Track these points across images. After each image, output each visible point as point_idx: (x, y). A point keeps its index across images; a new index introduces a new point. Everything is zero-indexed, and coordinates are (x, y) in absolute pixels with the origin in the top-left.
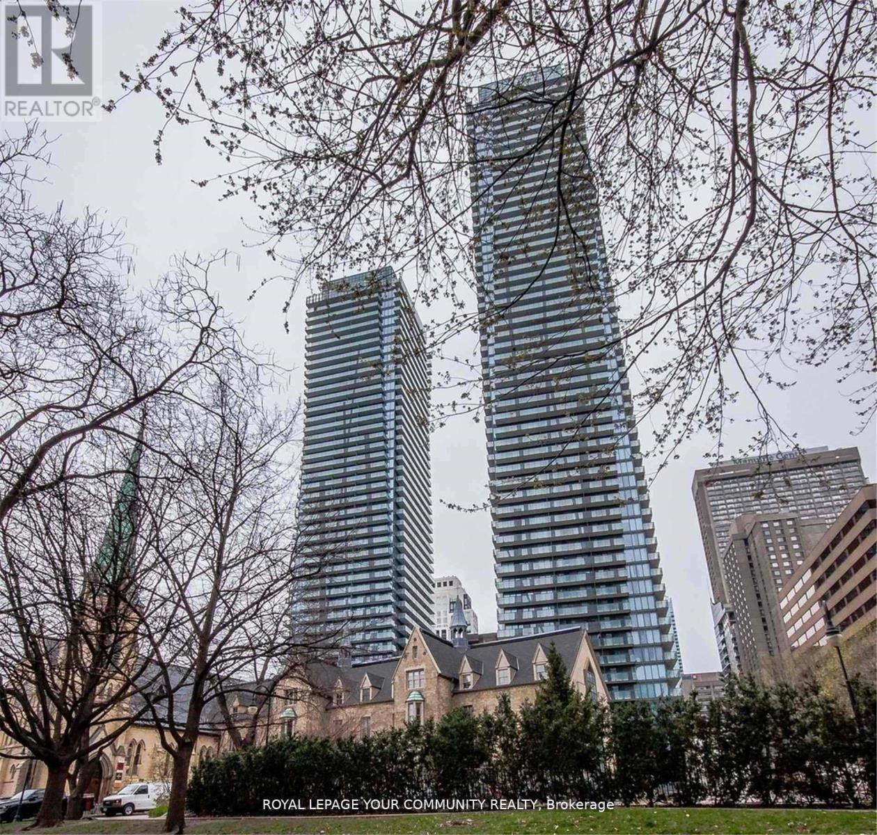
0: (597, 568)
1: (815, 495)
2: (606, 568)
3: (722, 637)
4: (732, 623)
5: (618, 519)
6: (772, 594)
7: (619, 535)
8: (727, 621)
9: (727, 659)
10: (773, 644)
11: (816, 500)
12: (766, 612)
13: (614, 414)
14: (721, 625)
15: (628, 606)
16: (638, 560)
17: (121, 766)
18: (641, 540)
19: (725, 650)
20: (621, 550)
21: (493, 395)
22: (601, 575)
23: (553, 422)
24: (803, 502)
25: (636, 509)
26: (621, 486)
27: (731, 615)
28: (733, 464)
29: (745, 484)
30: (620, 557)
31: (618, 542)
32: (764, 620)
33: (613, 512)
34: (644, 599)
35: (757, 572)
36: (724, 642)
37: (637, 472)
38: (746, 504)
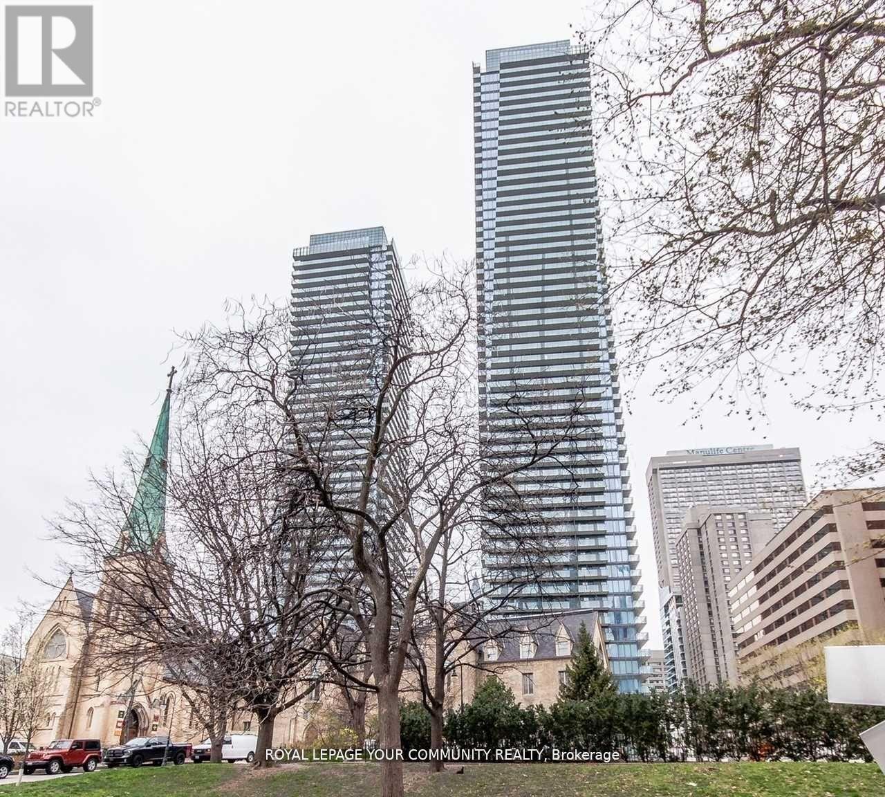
0: (580, 551)
1: (758, 490)
2: (588, 551)
3: (667, 619)
4: (678, 607)
5: (601, 506)
6: (719, 583)
7: (602, 520)
8: (673, 604)
9: (670, 639)
10: (716, 628)
11: (759, 495)
12: (712, 597)
13: (603, 405)
14: (666, 607)
15: (606, 587)
16: (618, 545)
17: (156, 718)
18: (622, 526)
19: (669, 631)
20: (602, 535)
21: (489, 374)
22: (583, 558)
23: (546, 407)
24: (747, 496)
25: (619, 498)
26: (606, 475)
27: (678, 598)
28: (686, 454)
29: (696, 474)
30: (601, 542)
31: (600, 527)
32: (709, 605)
33: (598, 499)
34: (621, 582)
35: (707, 560)
36: (668, 623)
37: (621, 462)
38: (696, 494)
